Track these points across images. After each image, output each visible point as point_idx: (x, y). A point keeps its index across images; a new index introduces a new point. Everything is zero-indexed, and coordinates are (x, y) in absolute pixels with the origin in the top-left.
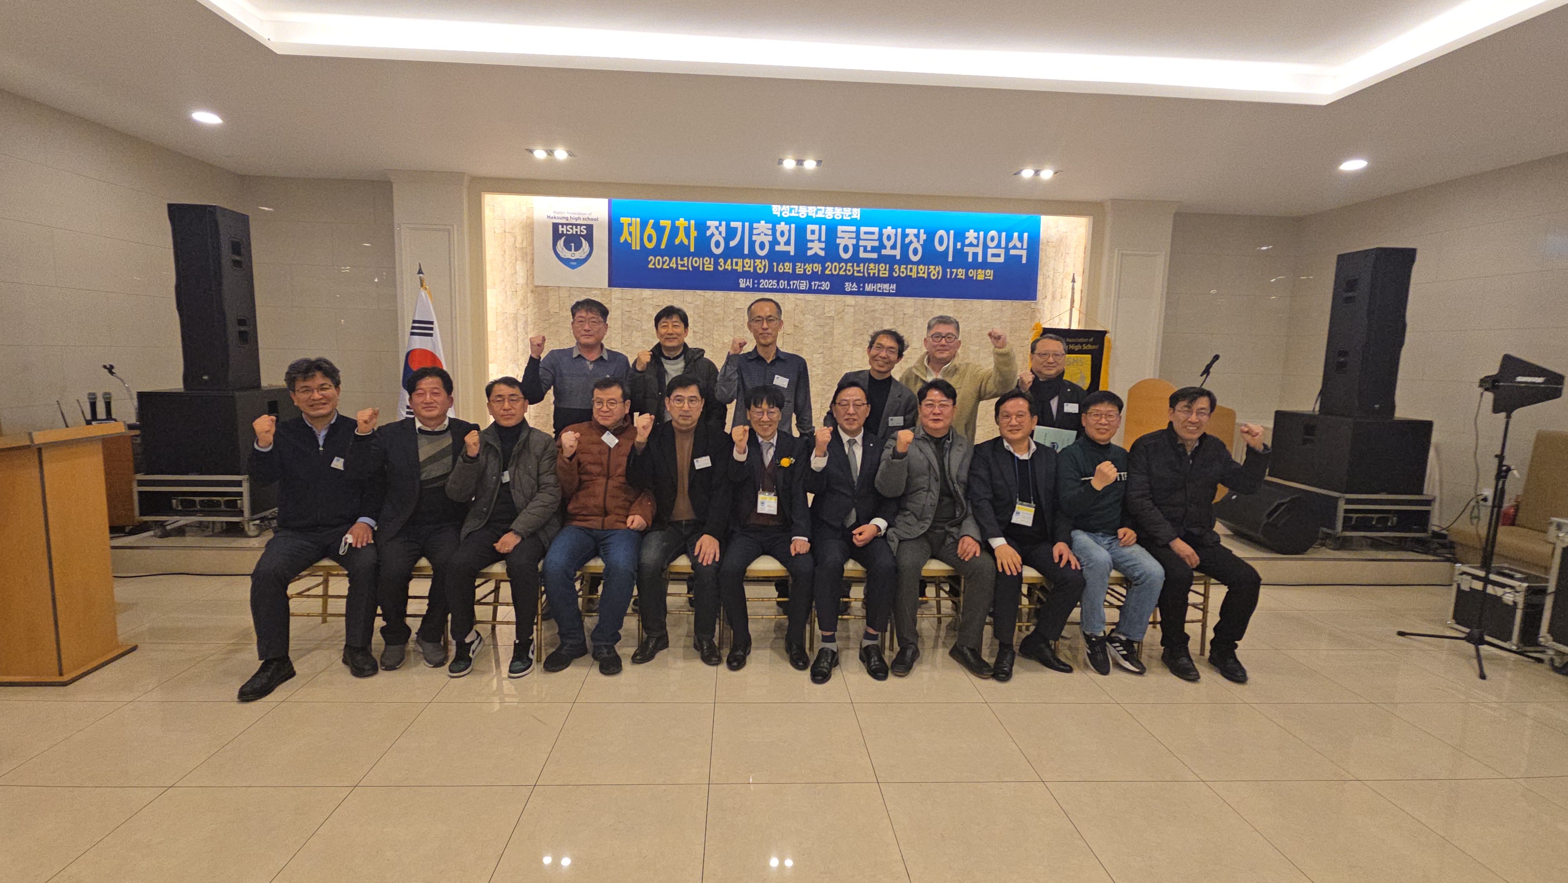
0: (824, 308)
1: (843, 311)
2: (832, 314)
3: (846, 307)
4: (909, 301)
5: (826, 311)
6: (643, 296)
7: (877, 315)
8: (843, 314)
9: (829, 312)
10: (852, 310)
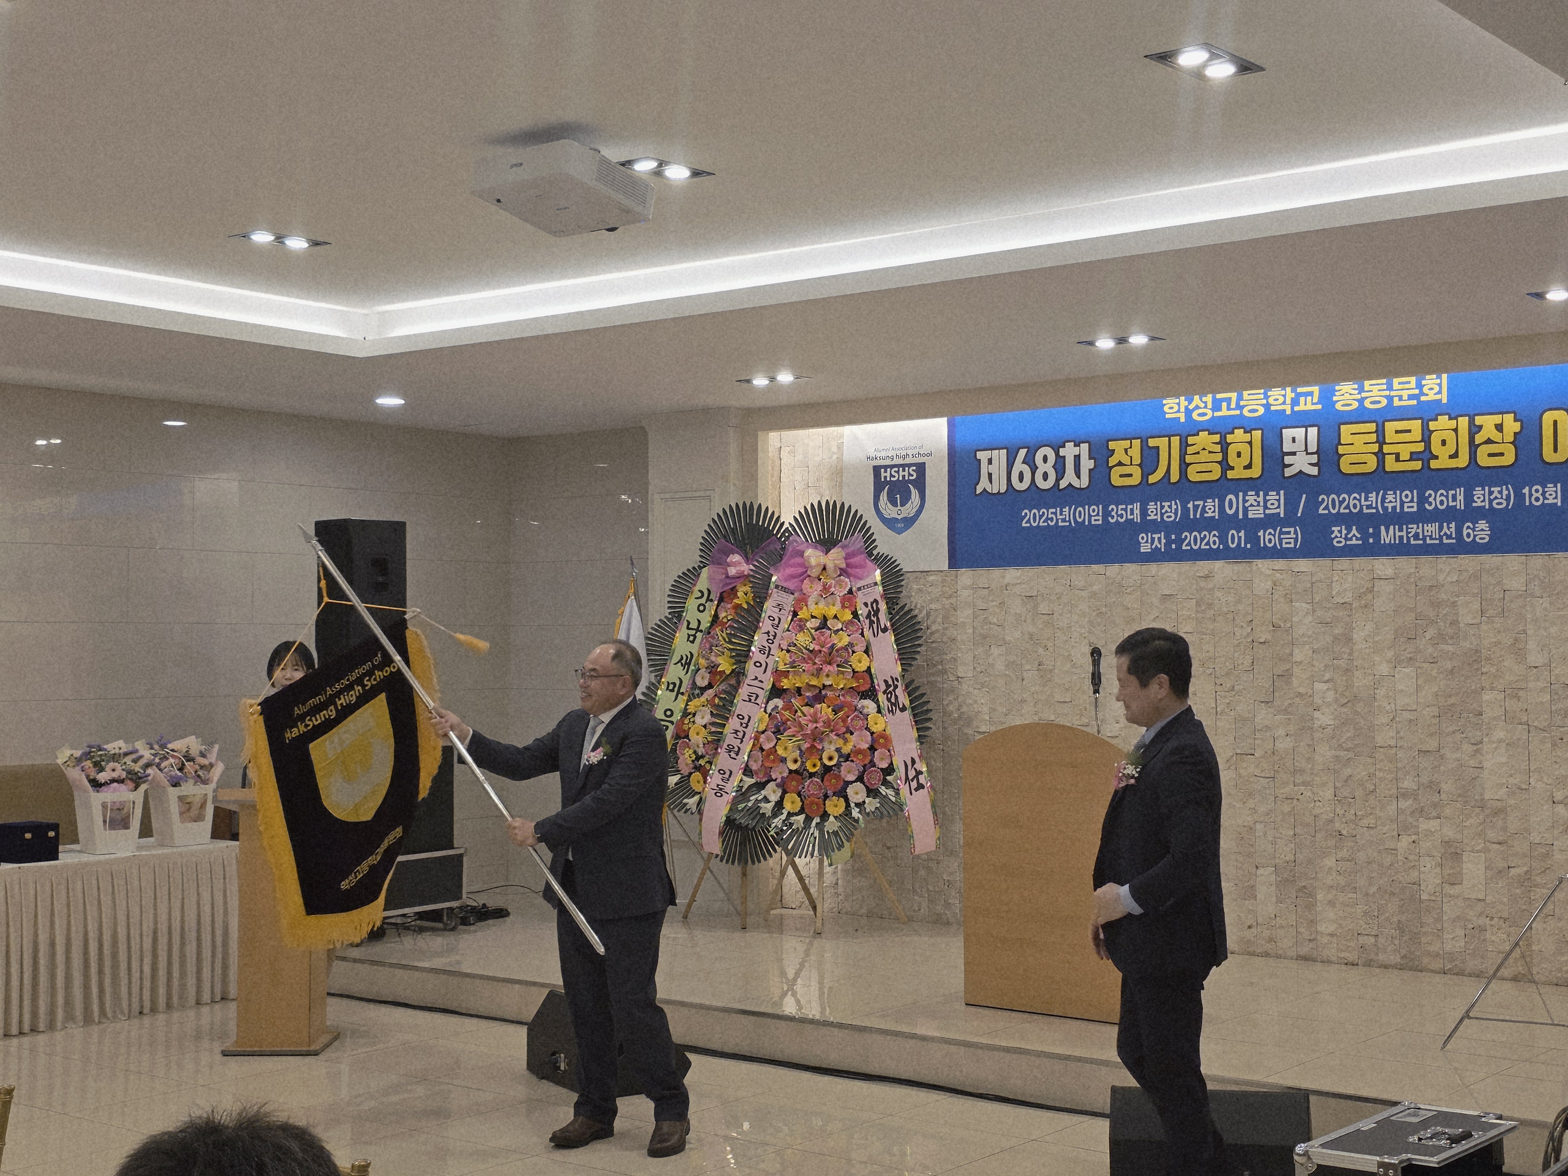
0: (1330, 586)
1: (1371, 590)
2: (1348, 597)
3: (1377, 583)
4: (1513, 561)
5: (1334, 593)
6: (1006, 581)
7: (1443, 596)
8: (1370, 596)
9: (1339, 593)
10: (1388, 587)
